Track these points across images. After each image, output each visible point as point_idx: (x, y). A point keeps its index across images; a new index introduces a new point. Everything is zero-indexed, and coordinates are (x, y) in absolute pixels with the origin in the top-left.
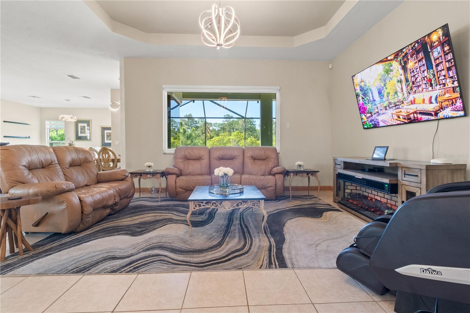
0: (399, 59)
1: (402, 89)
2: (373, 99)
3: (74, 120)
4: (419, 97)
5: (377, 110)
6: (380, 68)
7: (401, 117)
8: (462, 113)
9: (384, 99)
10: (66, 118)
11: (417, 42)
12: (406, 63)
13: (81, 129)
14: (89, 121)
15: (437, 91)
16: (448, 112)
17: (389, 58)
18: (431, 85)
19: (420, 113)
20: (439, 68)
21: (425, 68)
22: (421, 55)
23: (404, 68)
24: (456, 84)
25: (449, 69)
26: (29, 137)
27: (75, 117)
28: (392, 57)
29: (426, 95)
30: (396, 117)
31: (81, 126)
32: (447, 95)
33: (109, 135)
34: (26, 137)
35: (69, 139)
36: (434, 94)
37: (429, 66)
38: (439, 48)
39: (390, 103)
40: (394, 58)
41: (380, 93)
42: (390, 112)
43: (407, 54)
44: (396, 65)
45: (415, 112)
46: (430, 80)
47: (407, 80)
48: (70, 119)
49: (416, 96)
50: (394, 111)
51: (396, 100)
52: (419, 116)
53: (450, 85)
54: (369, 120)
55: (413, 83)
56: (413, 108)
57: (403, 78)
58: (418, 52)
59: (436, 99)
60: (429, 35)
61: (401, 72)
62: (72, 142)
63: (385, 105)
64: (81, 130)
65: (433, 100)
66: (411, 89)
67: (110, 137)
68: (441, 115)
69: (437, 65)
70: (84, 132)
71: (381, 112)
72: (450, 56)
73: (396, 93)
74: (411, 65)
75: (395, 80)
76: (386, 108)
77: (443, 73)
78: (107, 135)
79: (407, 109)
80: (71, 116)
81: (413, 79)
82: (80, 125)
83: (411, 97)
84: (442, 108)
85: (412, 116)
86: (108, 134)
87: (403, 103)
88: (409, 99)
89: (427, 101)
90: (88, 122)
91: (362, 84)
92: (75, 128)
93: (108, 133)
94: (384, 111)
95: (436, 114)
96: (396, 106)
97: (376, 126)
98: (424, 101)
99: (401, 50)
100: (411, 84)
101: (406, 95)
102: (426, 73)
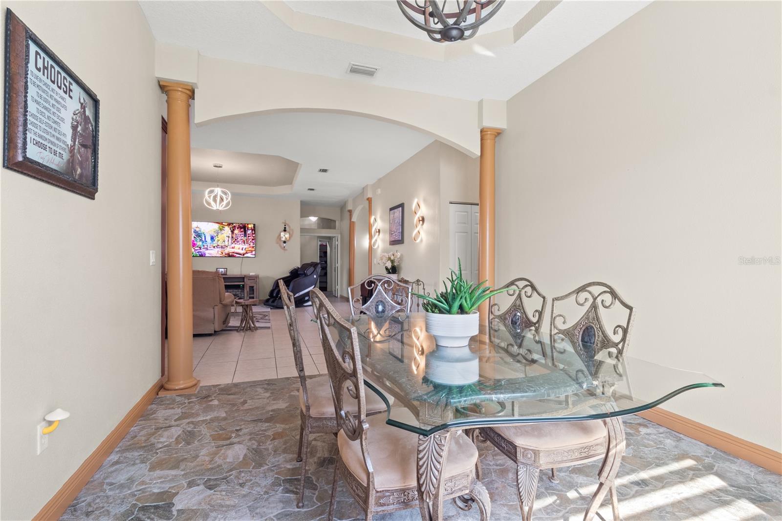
0: (230, 227)
1: (228, 241)
2: (205, 239)
4: (237, 246)
5: (206, 247)
6: (216, 226)
7: (224, 253)
8: (254, 256)
9: (214, 242)
11: (242, 224)
12: (233, 230)
15: (246, 246)
16: (249, 255)
17: (223, 224)
18: (244, 243)
19: (236, 253)
20: (249, 238)
21: (243, 235)
22: (242, 230)
23: (232, 232)
24: (254, 245)
25: (253, 239)
28: (226, 224)
29: (241, 246)
30: (220, 253)
32: (250, 249)
36: (244, 247)
37: (245, 235)
38: (251, 231)
39: (218, 245)
40: (227, 225)
41: (212, 238)
42: (216, 250)
43: (235, 226)
44: (227, 230)
45: (234, 253)
46: (244, 241)
47: (232, 237)
49: (236, 246)
50: (220, 250)
51: (223, 245)
52: (235, 254)
53: (252, 245)
54: (197, 251)
55: (236, 240)
56: (233, 250)
57: (230, 236)
58: (241, 228)
59: (245, 249)
60: (248, 224)
61: (230, 233)
63: (214, 245)
65: (244, 249)
66: (234, 242)
68: (245, 256)
69: (249, 237)
71: (208, 248)
72: (254, 235)
73: (224, 241)
74: (236, 231)
75: (225, 235)
76: (214, 247)
77: (251, 240)
79: (228, 250)
81: (236, 238)
83: (233, 245)
84: (247, 253)
85: (231, 254)
87: (227, 247)
88: (232, 246)
89: (241, 249)
91: (197, 230)
94: (212, 248)
95: (244, 255)
96: (222, 247)
97: (201, 256)
98: (239, 249)
99: (233, 224)
100: (234, 240)
101: (230, 244)
102: (243, 238)
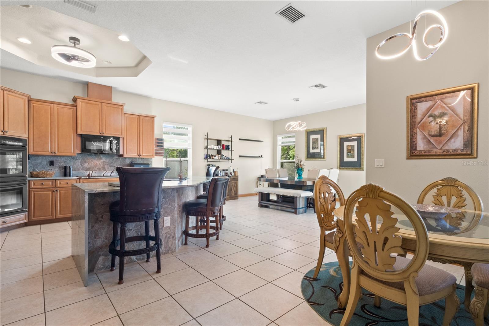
3: (303, 128)
10: (293, 126)
13: (313, 143)
14: (323, 130)
26: (262, 156)
27: (304, 124)
31: (313, 139)
33: (350, 150)
34: (259, 157)
35: (298, 158)
48: (298, 127)
62: (300, 162)
64: (313, 145)
67: (352, 152)
70: (317, 147)
78: (348, 150)
80: (300, 122)
82: (312, 137)
86: (350, 148)
90: (321, 132)
92: (306, 143)
93: (349, 146)
